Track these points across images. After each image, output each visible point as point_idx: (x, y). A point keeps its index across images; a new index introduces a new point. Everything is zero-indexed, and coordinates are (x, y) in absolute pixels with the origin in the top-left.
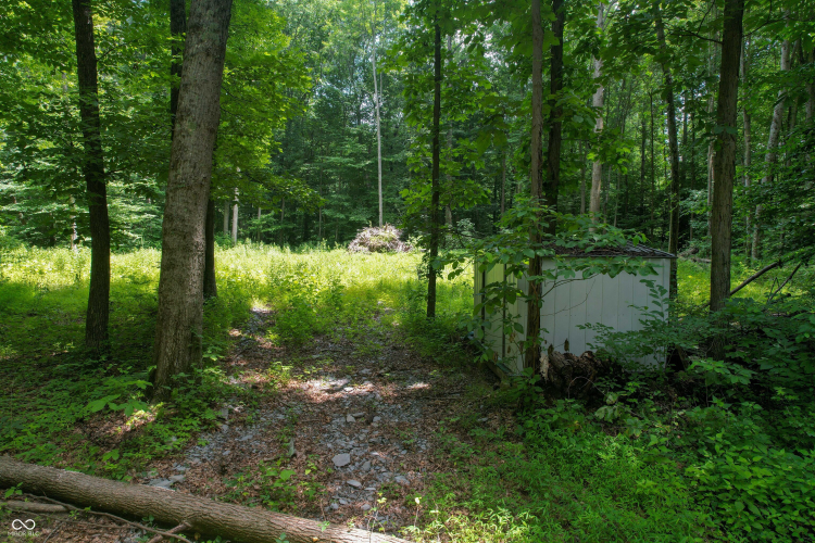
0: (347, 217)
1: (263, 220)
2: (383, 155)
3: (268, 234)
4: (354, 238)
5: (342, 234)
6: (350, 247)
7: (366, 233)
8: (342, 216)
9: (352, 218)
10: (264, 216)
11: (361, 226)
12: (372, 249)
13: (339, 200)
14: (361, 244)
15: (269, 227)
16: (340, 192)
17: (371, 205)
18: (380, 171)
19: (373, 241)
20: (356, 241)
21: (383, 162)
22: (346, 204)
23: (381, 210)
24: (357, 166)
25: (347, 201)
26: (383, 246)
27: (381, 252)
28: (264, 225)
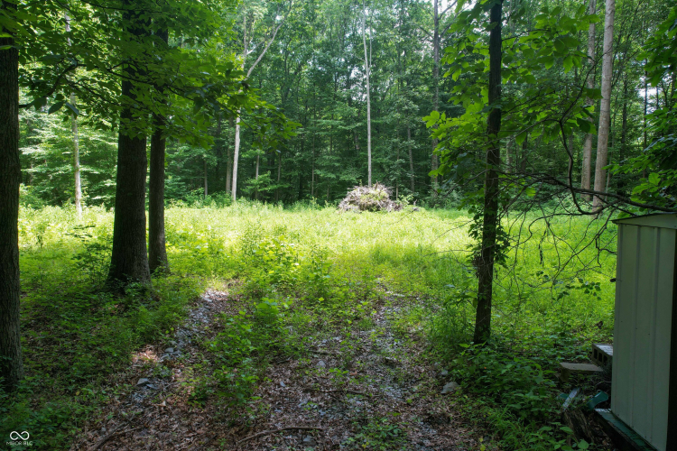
0: (338, 177)
1: (261, 180)
2: (371, 117)
3: (265, 193)
4: (345, 197)
5: (333, 193)
6: (341, 205)
7: (357, 192)
8: (333, 176)
9: (343, 178)
10: (261, 177)
11: (351, 185)
12: (363, 208)
13: (331, 160)
14: (351, 202)
15: (266, 186)
16: (332, 153)
17: (360, 165)
18: (369, 133)
19: (364, 200)
20: (346, 200)
21: (372, 124)
22: (337, 164)
23: (370, 170)
24: (347, 128)
25: (338, 161)
26: (374, 205)
27: (372, 211)
28: (261, 185)
